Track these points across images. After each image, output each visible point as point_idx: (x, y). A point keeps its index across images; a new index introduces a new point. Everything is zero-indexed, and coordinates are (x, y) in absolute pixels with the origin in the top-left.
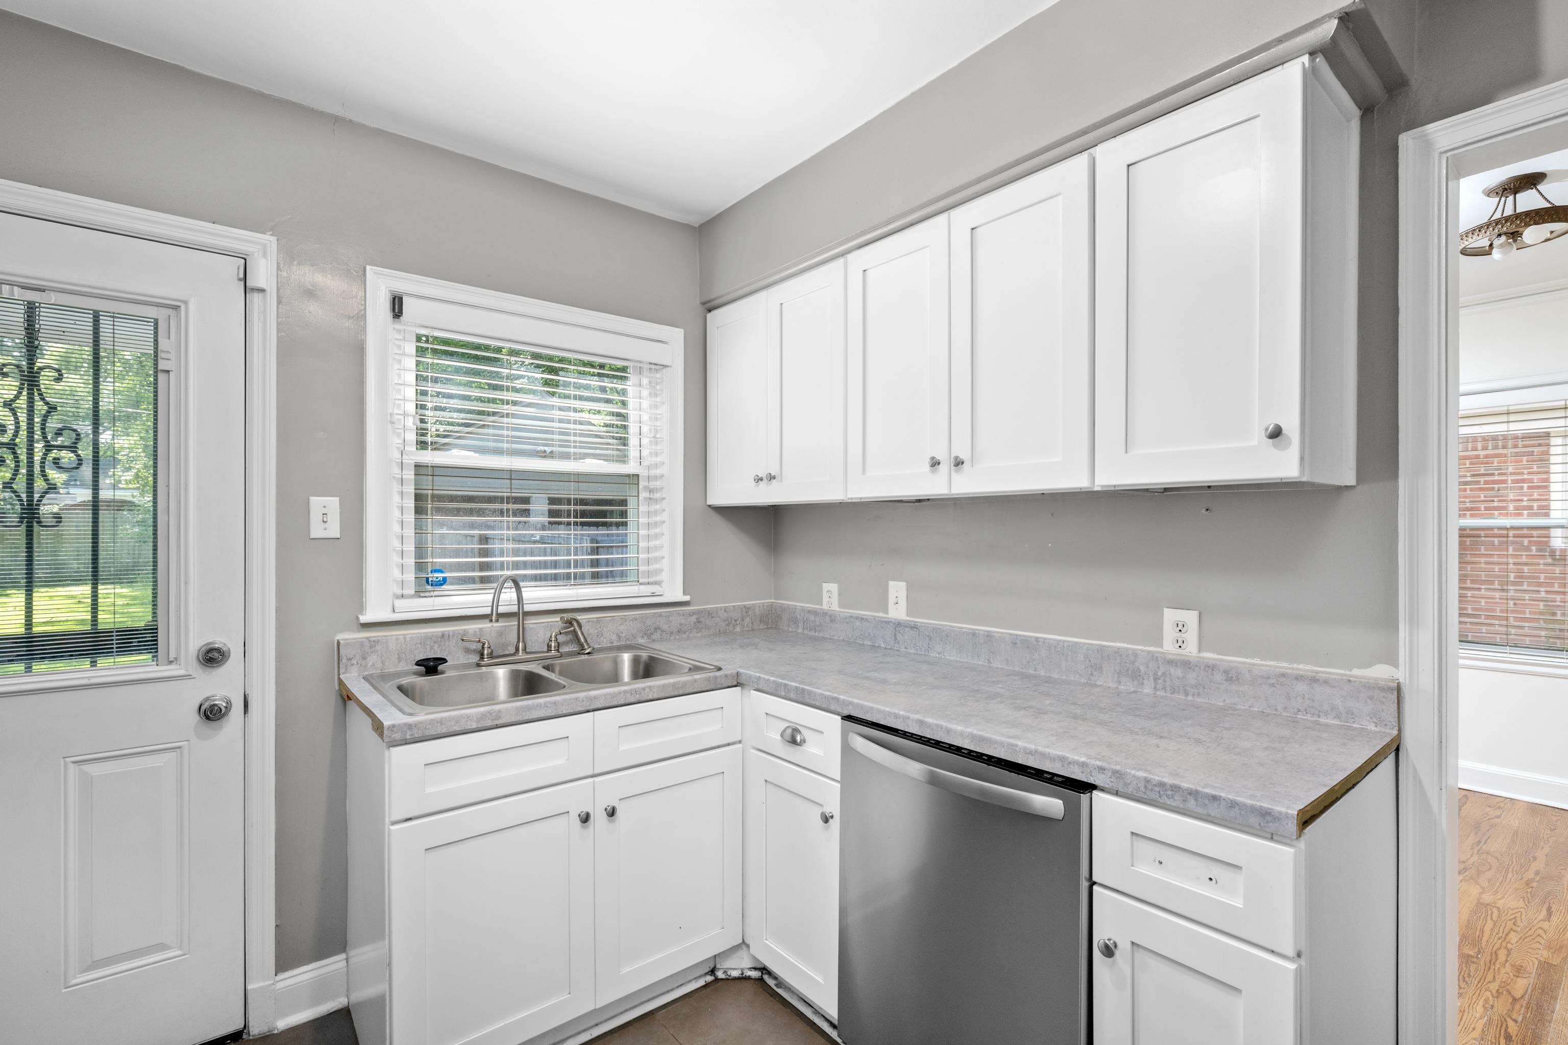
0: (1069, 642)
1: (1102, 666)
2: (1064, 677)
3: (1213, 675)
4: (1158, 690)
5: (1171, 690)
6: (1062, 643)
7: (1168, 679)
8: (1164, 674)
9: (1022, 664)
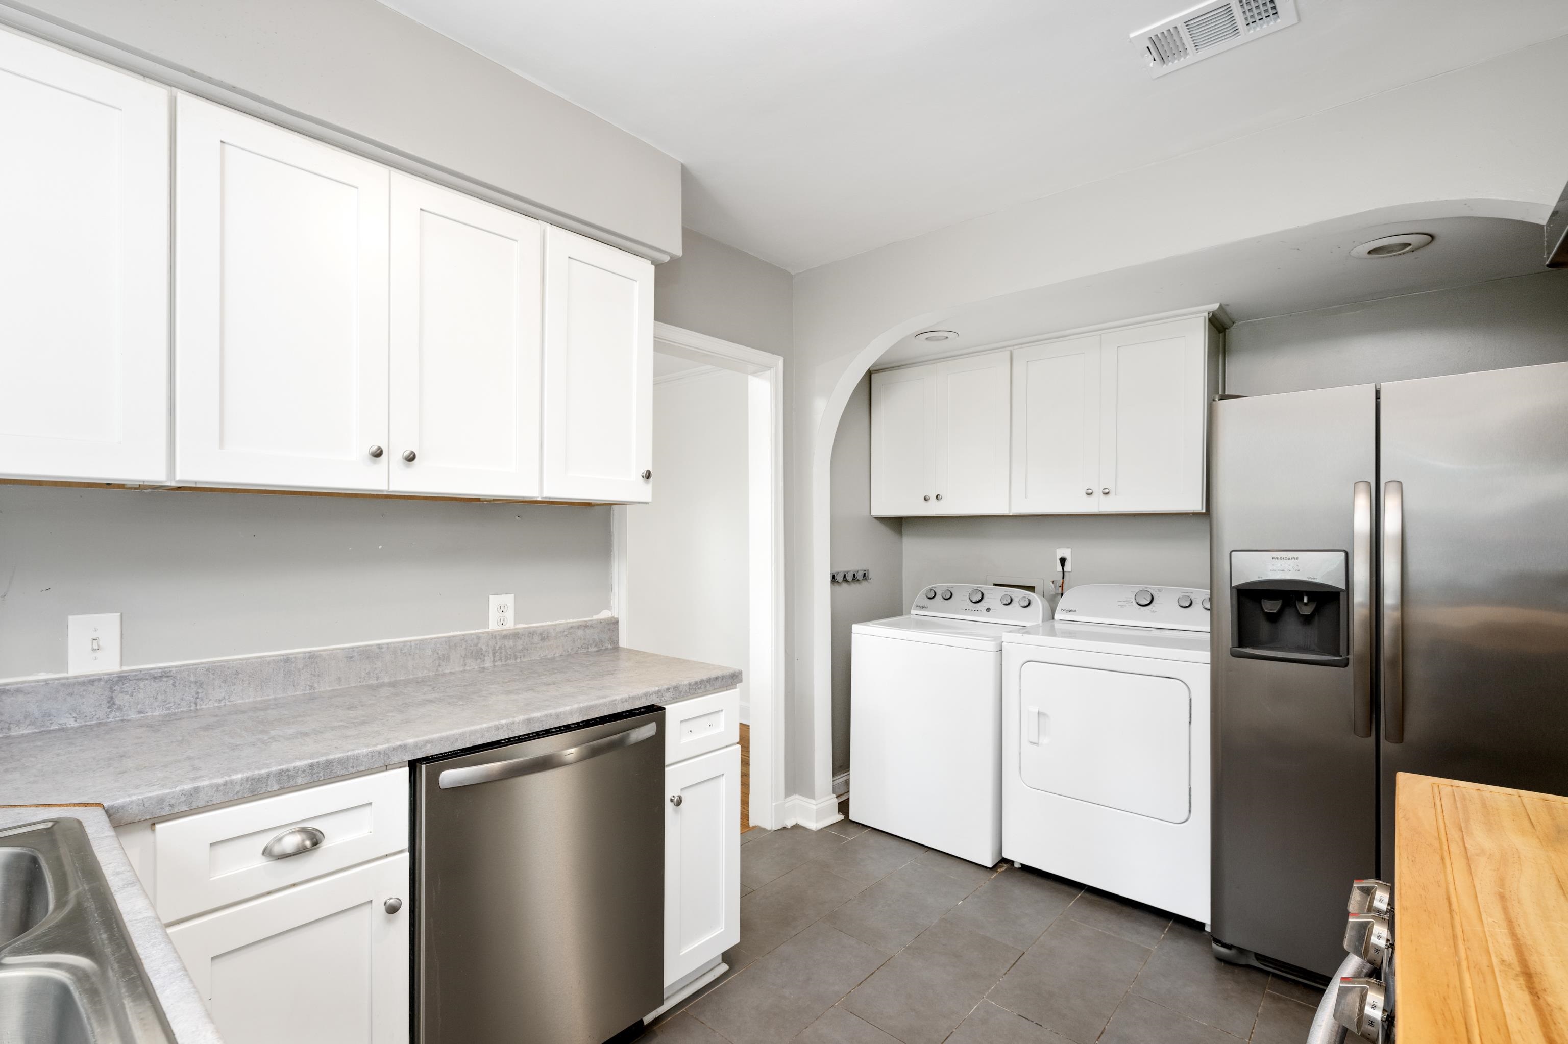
0: (415, 641)
1: (449, 656)
2: (411, 677)
3: (533, 638)
4: (496, 661)
5: (505, 658)
6: (409, 644)
7: (503, 650)
8: (500, 648)
9: (360, 678)
